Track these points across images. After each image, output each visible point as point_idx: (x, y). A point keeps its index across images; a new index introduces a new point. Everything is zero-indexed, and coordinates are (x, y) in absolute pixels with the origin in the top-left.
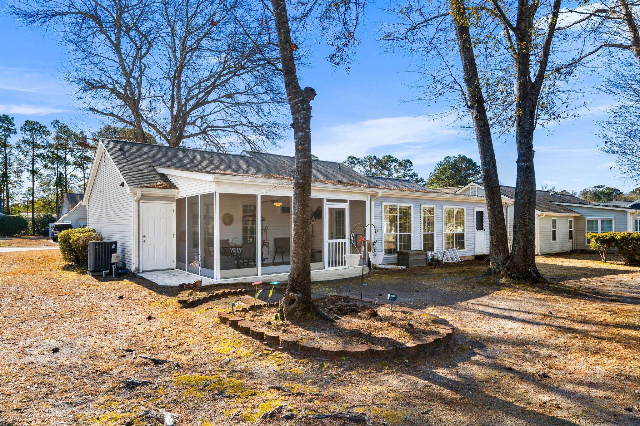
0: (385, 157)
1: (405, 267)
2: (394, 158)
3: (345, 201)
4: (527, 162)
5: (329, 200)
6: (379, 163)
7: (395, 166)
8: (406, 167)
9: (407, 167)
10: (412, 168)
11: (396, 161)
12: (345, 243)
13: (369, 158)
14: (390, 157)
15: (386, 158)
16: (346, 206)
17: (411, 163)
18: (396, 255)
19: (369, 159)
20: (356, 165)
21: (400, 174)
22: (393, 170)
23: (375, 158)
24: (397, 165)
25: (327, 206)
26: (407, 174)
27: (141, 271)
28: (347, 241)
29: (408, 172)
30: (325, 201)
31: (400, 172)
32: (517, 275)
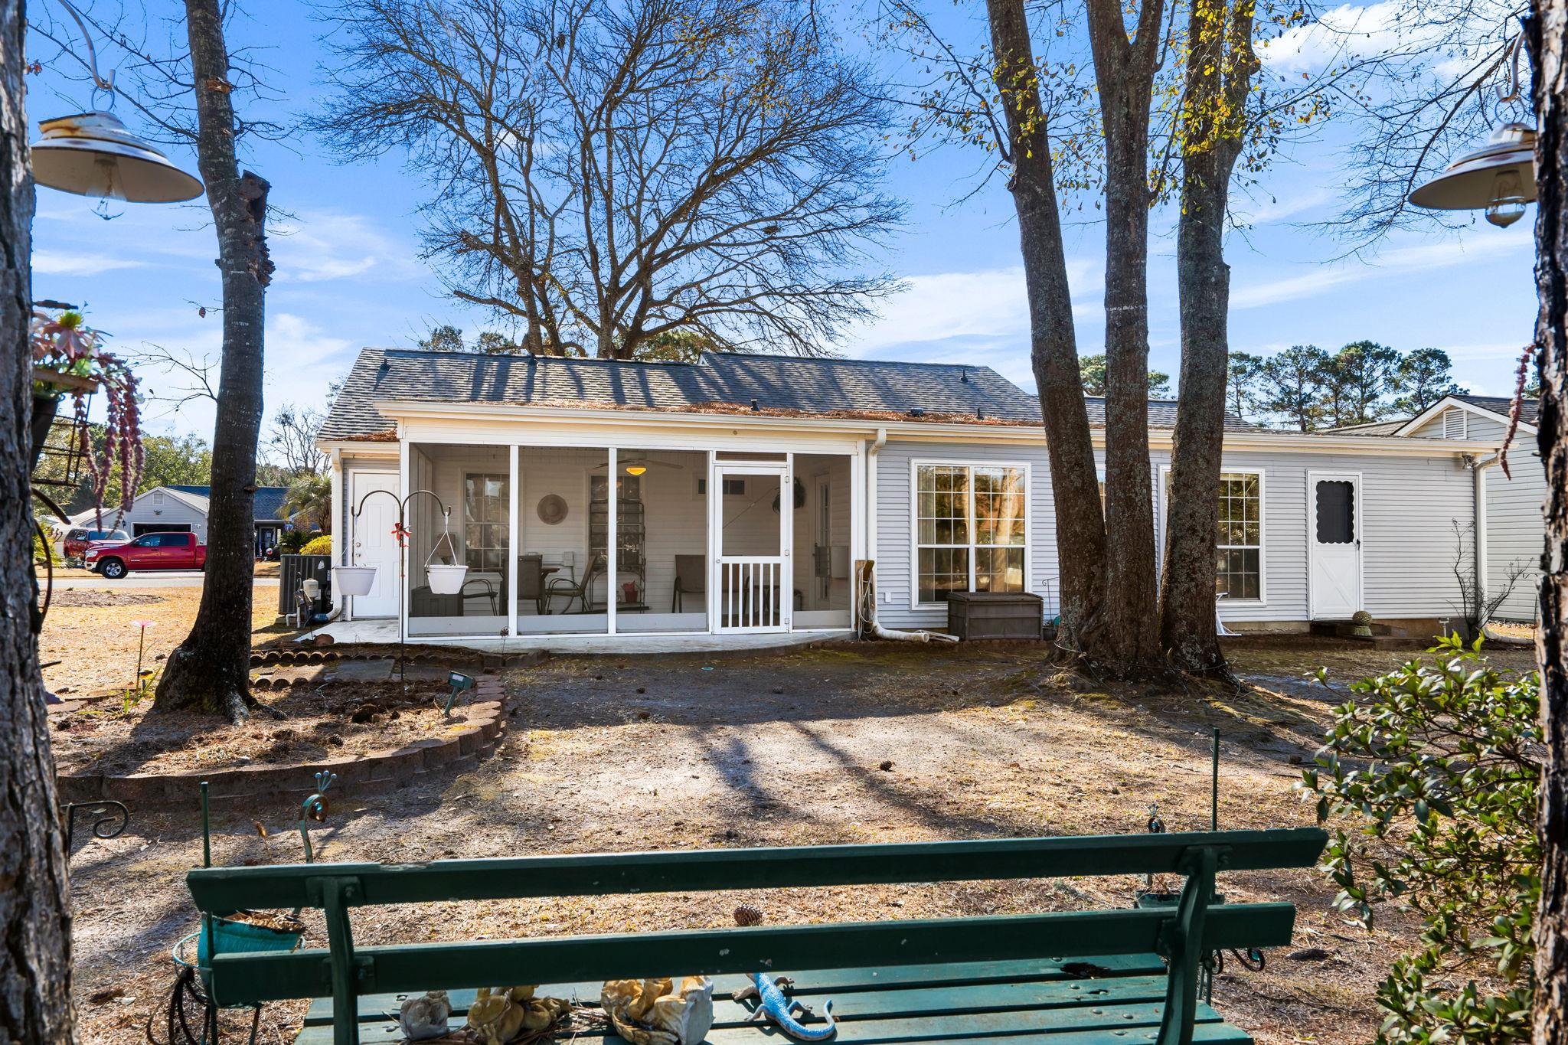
0: (1349, 347)
1: (956, 639)
2: (1383, 346)
3: (782, 457)
4: (1128, 302)
5: (721, 455)
6: (1329, 365)
7: (1385, 372)
8: (1426, 372)
9: (1431, 373)
10: (1449, 372)
11: (1388, 355)
12: (777, 567)
13: (1295, 355)
14: (1366, 346)
15: (1353, 351)
16: (785, 472)
17: (1444, 361)
18: (943, 607)
19: (1295, 358)
20: (1251, 375)
21: (1409, 395)
22: (1381, 381)
23: (1313, 353)
24: (1393, 366)
25: (717, 473)
26: (1429, 391)
27: (349, 618)
28: (785, 561)
29: (1434, 388)
30: (712, 457)
31: (1406, 389)
32: (1108, 664)
